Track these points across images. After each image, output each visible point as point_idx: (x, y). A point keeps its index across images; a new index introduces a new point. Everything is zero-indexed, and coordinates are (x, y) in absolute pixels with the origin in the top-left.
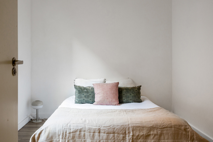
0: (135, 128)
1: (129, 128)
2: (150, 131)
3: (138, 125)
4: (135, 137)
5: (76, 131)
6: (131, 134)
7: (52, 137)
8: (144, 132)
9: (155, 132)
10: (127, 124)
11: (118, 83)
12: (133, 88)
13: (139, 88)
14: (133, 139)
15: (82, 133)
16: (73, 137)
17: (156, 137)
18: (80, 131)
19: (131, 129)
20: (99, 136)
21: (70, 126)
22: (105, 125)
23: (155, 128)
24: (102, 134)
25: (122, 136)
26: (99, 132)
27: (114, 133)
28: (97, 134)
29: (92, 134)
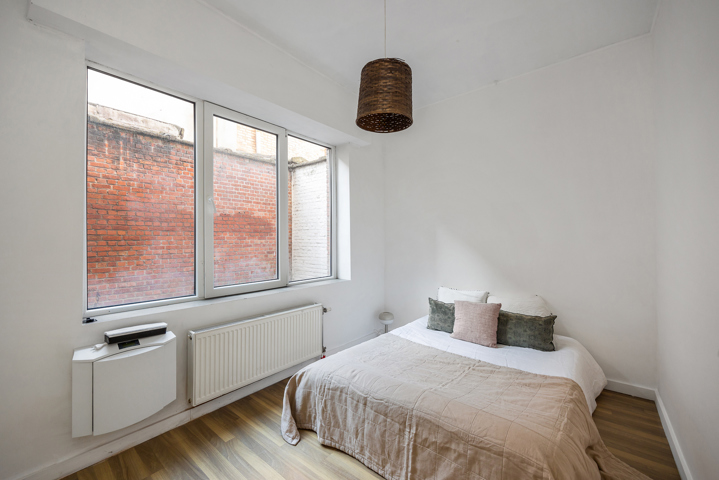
0: (422, 422)
1: (411, 417)
2: (450, 441)
3: (428, 417)
4: (419, 440)
5: (335, 389)
6: (413, 431)
7: (310, 387)
8: (439, 439)
9: (461, 449)
10: (411, 406)
11: (500, 305)
12: (534, 320)
13: (551, 320)
14: (415, 441)
15: (344, 395)
16: (332, 398)
17: (461, 460)
18: (341, 392)
19: (414, 420)
20: (364, 410)
21: (332, 378)
22: (376, 396)
23: (462, 439)
24: (368, 409)
25: (397, 426)
26: (365, 404)
27: (386, 415)
28: (361, 405)
29: (355, 402)
